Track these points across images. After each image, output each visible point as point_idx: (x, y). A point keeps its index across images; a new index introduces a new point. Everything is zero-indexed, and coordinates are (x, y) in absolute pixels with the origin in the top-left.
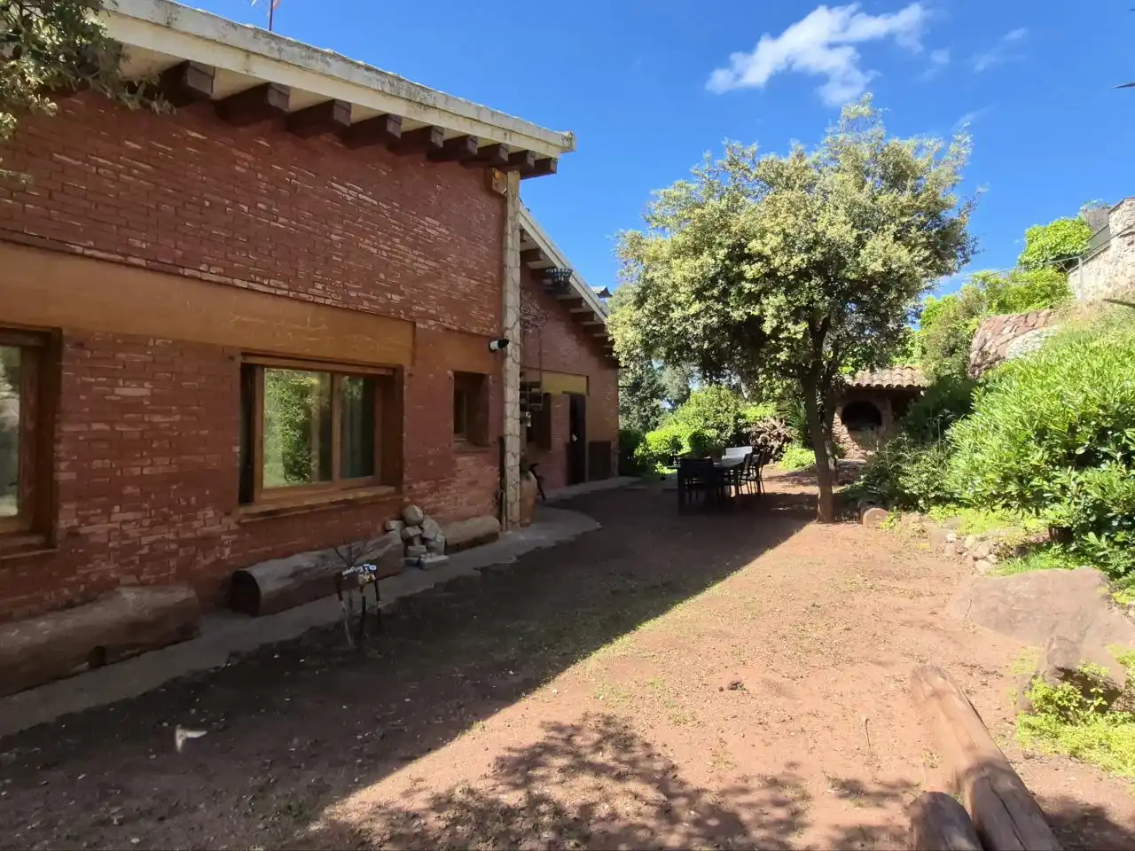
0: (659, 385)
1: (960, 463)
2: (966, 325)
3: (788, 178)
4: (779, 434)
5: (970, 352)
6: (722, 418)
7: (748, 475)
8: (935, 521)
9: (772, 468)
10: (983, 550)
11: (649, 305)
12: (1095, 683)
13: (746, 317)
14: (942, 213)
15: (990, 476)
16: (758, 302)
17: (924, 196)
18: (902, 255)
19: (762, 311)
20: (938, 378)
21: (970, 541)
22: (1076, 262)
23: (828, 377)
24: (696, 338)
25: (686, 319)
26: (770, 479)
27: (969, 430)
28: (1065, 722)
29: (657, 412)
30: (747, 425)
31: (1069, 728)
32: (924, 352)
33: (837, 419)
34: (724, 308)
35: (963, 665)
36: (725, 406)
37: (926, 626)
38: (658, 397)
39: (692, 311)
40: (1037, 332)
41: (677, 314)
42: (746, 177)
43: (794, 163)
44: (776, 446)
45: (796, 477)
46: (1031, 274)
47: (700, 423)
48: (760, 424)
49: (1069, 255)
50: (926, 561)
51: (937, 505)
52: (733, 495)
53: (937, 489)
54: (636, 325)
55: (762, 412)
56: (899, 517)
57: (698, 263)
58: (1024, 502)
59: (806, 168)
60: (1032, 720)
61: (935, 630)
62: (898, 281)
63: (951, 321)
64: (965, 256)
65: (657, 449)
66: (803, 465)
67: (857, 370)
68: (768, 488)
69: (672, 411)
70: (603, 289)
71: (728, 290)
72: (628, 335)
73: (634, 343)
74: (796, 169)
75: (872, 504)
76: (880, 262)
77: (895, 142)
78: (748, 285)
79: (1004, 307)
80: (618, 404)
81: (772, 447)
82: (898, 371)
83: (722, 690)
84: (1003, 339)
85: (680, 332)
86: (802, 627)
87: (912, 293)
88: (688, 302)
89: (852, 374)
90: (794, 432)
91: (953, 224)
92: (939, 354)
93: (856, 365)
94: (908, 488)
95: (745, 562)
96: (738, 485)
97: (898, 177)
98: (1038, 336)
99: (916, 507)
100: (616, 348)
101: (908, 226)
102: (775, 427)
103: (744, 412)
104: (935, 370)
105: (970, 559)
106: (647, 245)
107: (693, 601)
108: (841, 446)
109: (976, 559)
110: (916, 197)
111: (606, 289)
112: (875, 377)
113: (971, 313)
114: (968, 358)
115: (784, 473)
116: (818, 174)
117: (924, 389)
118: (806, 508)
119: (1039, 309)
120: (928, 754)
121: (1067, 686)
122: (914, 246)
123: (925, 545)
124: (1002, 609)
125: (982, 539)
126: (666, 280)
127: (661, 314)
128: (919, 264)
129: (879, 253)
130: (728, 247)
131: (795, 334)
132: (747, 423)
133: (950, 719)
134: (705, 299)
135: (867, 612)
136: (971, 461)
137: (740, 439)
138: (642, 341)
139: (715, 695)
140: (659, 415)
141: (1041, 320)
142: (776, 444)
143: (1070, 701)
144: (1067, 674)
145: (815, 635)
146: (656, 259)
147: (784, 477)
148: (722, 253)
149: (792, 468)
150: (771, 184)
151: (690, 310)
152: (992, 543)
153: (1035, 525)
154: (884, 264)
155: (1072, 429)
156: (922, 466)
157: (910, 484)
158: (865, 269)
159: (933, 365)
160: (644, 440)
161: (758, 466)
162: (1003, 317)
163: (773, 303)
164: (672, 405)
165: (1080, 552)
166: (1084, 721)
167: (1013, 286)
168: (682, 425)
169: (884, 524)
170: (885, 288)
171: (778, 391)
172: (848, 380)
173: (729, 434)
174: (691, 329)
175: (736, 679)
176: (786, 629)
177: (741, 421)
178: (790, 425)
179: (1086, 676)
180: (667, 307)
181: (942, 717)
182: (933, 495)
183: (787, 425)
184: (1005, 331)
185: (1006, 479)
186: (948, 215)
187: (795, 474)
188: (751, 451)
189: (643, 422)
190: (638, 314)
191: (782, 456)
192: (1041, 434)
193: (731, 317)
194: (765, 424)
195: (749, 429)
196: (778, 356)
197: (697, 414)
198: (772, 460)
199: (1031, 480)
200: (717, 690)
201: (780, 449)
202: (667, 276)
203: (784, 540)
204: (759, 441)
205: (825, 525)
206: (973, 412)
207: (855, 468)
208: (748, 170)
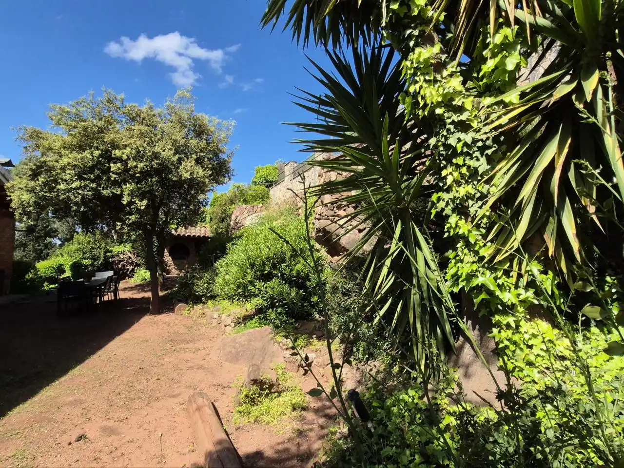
0: (52, 228)
1: (219, 280)
2: (230, 208)
3: (144, 119)
4: (132, 262)
5: (231, 221)
6: (95, 252)
7: (110, 288)
8: (209, 308)
9: (126, 282)
10: (228, 321)
11: (41, 179)
12: (265, 383)
13: (111, 194)
14: (220, 155)
15: (232, 286)
16: (120, 186)
17: (212, 145)
18: (200, 172)
19: (122, 192)
20: (217, 234)
21: (224, 316)
22: (272, 185)
23: (162, 230)
24: (76, 204)
25: (69, 190)
26: (125, 289)
27: (224, 263)
28: (253, 405)
29: (49, 246)
30: (113, 257)
31: (255, 407)
32: (211, 219)
33: (166, 253)
34: (97, 187)
35: (214, 385)
36: (98, 245)
37: (201, 367)
38: (50, 237)
39: (74, 186)
40: (257, 214)
41: (62, 186)
42: (117, 112)
43: (147, 111)
44: (130, 269)
45: (140, 287)
46: (257, 188)
47: (79, 255)
48: (121, 256)
49: (271, 182)
50: (203, 330)
51: (211, 299)
52: (98, 302)
53: (211, 291)
54: (30, 191)
55: (123, 249)
56: (193, 307)
57: (80, 156)
58: (246, 297)
59: (154, 115)
60: (240, 409)
61: (204, 369)
62: (198, 184)
63: (223, 205)
64: (229, 177)
65: (45, 273)
66: (146, 280)
67: (178, 227)
68: (122, 295)
69: (61, 246)
70: (7, 160)
71: (101, 176)
72: (23, 197)
73: (28, 203)
74: (148, 115)
75: (180, 301)
76: (189, 173)
77: (199, 115)
78: (114, 176)
79: (245, 201)
80: (14, 242)
81: (128, 269)
82: (199, 228)
83: (70, 444)
84: (244, 216)
85: (64, 199)
86: (131, 385)
87: (203, 192)
88: (71, 180)
89: (176, 229)
90: (142, 261)
91: (225, 161)
92: (217, 221)
93: (178, 224)
94: (198, 292)
95: (100, 347)
96: (102, 296)
97: (200, 131)
98: (258, 216)
99: (201, 302)
100: (13, 205)
101: (203, 157)
102: (130, 258)
103: (111, 249)
104: (216, 229)
105: (223, 326)
106: (44, 139)
107: (57, 382)
108: (168, 268)
109: (225, 326)
110: (208, 144)
111: (10, 161)
112: (187, 231)
113: (232, 202)
114: (229, 225)
115: (133, 285)
116: (160, 120)
117: (210, 238)
118: (144, 306)
119: (259, 205)
120: (192, 444)
121: (255, 387)
122: (206, 168)
123: (204, 321)
124: (233, 351)
125: (229, 316)
126: (55, 164)
127: (51, 185)
128: (207, 177)
129: (188, 169)
130: (102, 150)
131: (141, 206)
132: (113, 255)
133: (203, 421)
134: (85, 179)
135: (170, 366)
136: (224, 279)
137: (107, 265)
138: (35, 202)
139: (65, 449)
140: (51, 249)
141: (259, 210)
142: (130, 268)
143: (255, 394)
144: (255, 382)
145: (138, 388)
146: (50, 149)
147: (133, 287)
148: (97, 153)
149: (139, 282)
150: (133, 119)
151: (73, 185)
152: (232, 317)
153: (250, 306)
154: (191, 174)
155: (264, 264)
156: (205, 280)
157: (199, 290)
158: (181, 176)
159: (215, 226)
160: (34, 268)
161: (117, 282)
162: (244, 206)
163: (128, 187)
164: (62, 241)
165: (265, 318)
166: (261, 402)
167: (250, 192)
168: (66, 257)
169: (185, 312)
170: (191, 187)
171: (133, 237)
172: (173, 232)
173: (100, 262)
174: (72, 197)
175: (81, 432)
176: (121, 388)
177: (109, 254)
178: (140, 256)
179: (262, 381)
180: (56, 182)
181: (200, 422)
182: (209, 295)
183: (138, 256)
184: (245, 213)
185: (238, 287)
186: (223, 156)
187: (140, 285)
188: (113, 274)
189: (37, 254)
190: (32, 184)
191: (133, 275)
192: (252, 265)
193: (101, 193)
194: (124, 256)
195: (113, 259)
196: (130, 217)
197: (77, 250)
198: (127, 277)
199: (247, 287)
200: (66, 445)
201: (133, 270)
202: (57, 161)
203: (127, 329)
204: (120, 266)
205: (153, 316)
206: (227, 254)
207: (174, 280)
208: (119, 108)
